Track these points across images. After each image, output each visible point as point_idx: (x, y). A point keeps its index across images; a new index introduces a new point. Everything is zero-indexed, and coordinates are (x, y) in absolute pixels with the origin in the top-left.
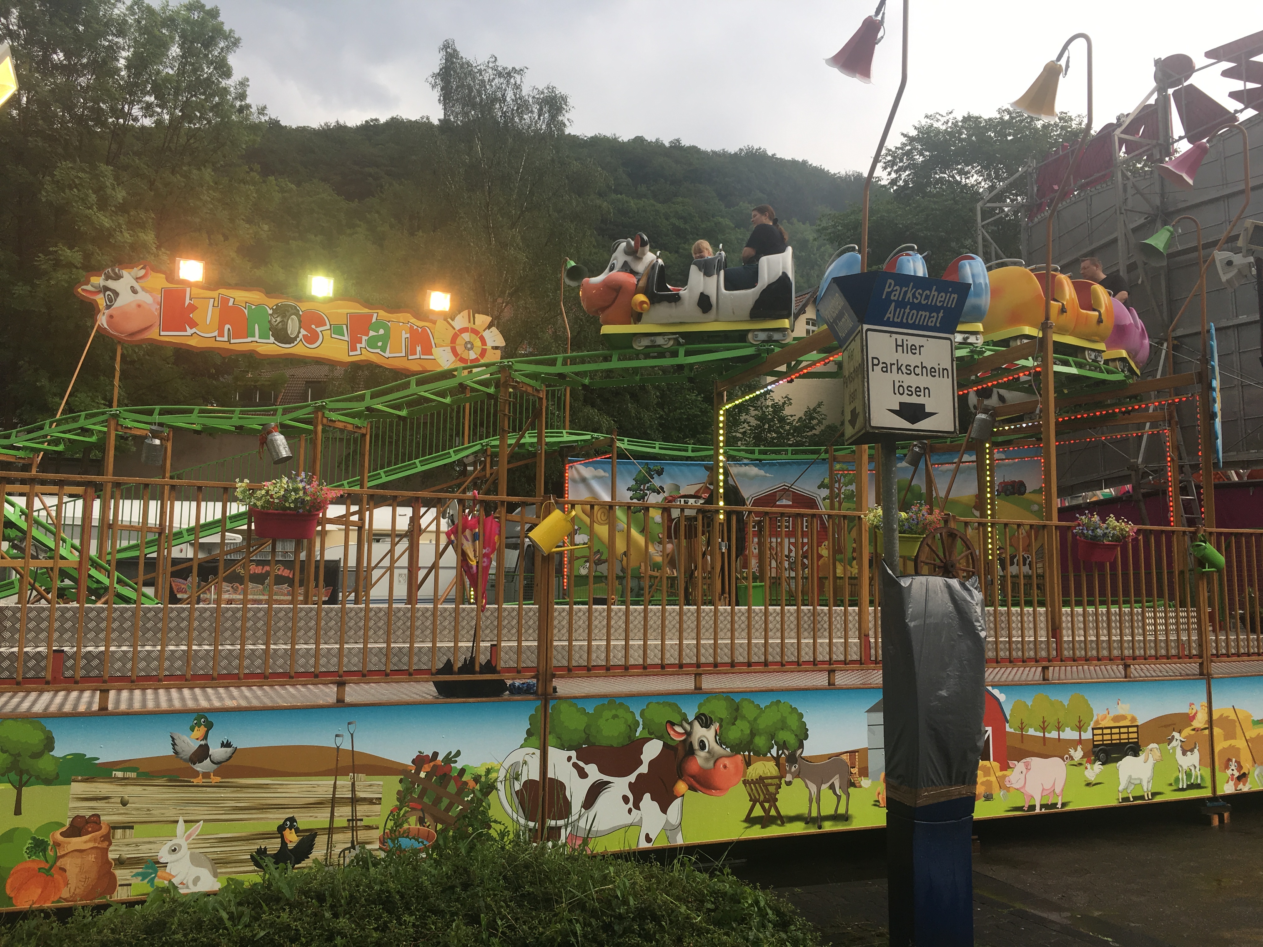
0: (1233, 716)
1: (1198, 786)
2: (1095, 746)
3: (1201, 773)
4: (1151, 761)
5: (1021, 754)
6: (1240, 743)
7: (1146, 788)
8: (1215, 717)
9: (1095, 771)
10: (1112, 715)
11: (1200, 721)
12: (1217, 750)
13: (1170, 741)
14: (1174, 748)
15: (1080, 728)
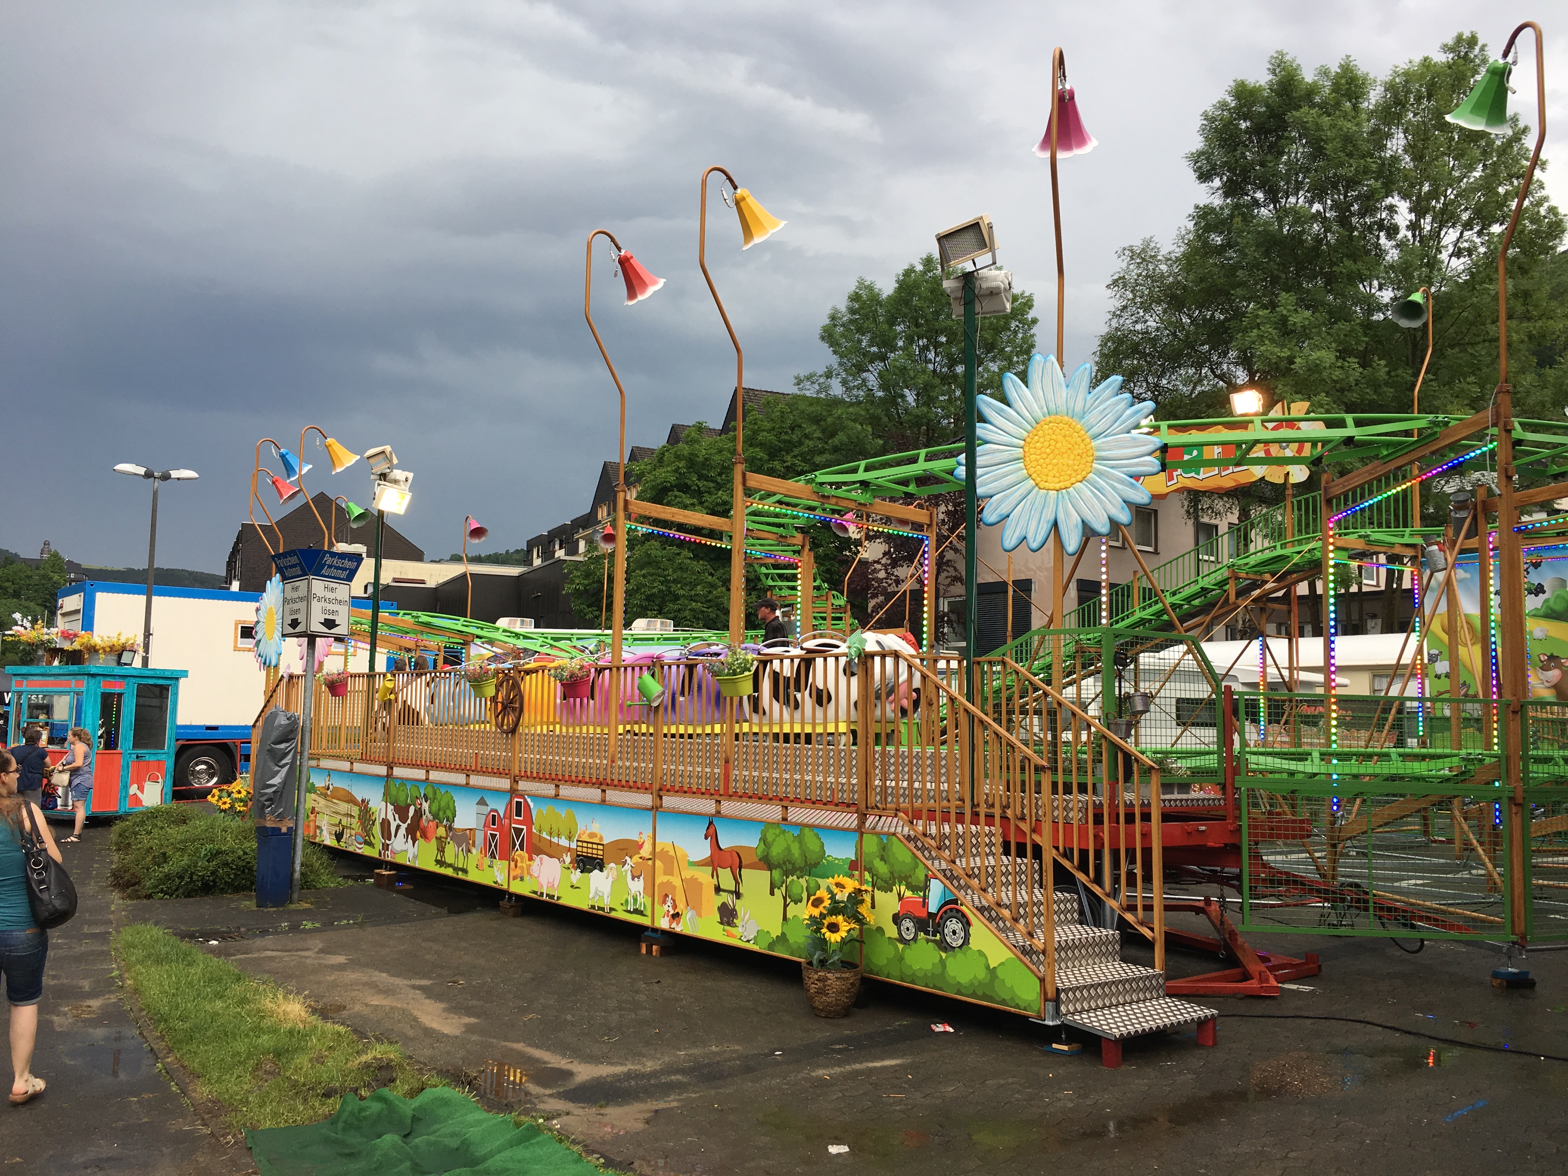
0: (672, 853)
1: (641, 913)
2: (578, 856)
3: (644, 901)
4: (610, 879)
5: (539, 852)
6: (676, 881)
7: (606, 902)
8: (657, 850)
9: (576, 876)
10: (588, 832)
11: (646, 851)
12: (657, 883)
13: (624, 863)
14: (626, 871)
15: (570, 838)
